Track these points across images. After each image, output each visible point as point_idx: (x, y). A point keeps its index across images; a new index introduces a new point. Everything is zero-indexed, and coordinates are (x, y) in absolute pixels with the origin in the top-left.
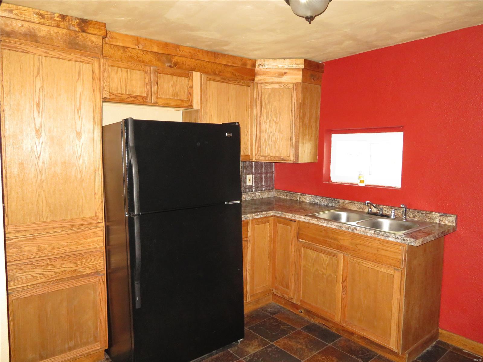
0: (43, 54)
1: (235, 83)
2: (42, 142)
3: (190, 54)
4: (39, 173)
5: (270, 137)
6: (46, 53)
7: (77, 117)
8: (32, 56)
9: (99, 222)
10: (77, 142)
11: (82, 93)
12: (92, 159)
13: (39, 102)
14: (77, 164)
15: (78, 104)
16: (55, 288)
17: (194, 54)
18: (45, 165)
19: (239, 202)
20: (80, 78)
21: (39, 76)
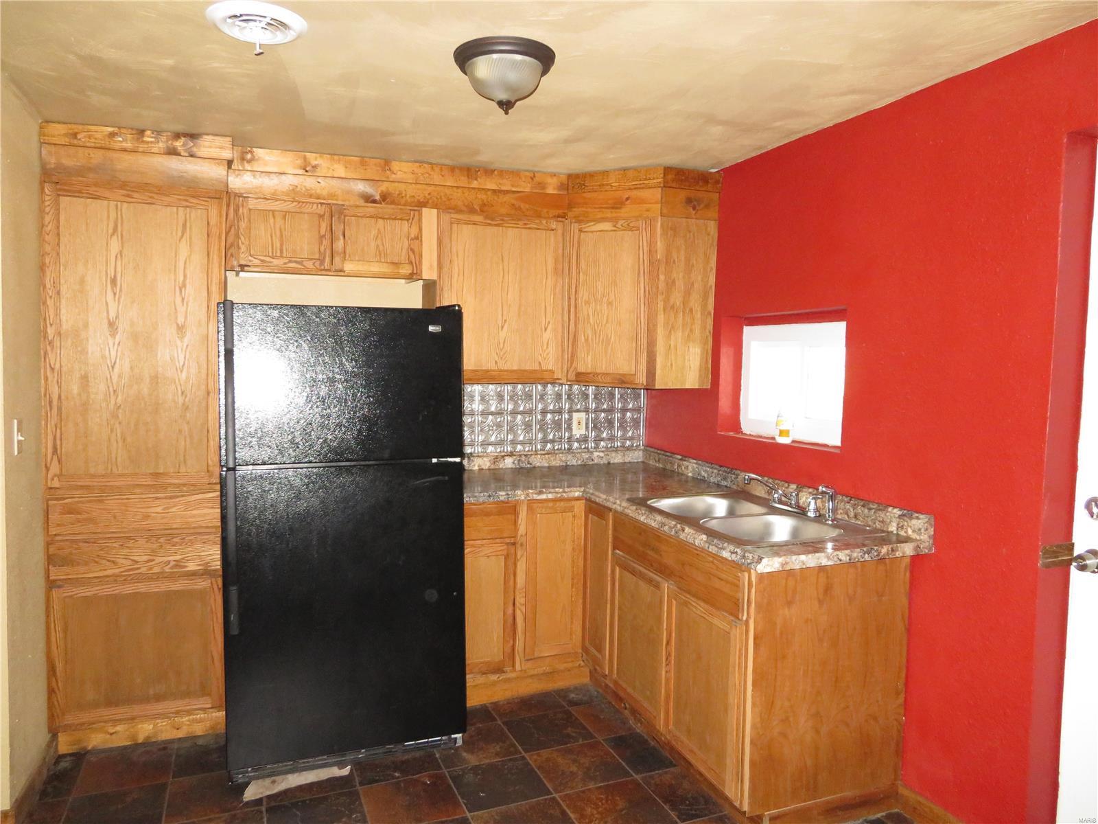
0: (123, 198)
1: (518, 224)
2: (119, 343)
3: (412, 176)
4: (112, 393)
5: (595, 333)
6: (128, 196)
7: (178, 300)
8: (106, 202)
9: (214, 482)
10: (179, 343)
11: (188, 260)
12: (204, 371)
13: (115, 276)
14: (177, 381)
15: (181, 278)
16: (133, 588)
17: (422, 174)
18: (123, 381)
19: (458, 460)
20: (185, 234)
21: (116, 234)
